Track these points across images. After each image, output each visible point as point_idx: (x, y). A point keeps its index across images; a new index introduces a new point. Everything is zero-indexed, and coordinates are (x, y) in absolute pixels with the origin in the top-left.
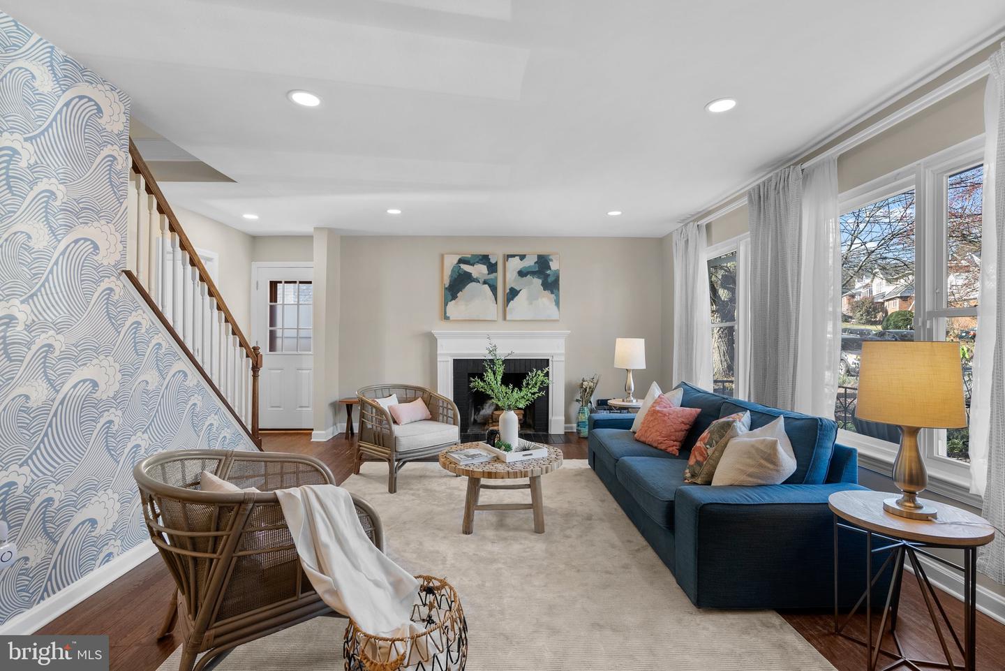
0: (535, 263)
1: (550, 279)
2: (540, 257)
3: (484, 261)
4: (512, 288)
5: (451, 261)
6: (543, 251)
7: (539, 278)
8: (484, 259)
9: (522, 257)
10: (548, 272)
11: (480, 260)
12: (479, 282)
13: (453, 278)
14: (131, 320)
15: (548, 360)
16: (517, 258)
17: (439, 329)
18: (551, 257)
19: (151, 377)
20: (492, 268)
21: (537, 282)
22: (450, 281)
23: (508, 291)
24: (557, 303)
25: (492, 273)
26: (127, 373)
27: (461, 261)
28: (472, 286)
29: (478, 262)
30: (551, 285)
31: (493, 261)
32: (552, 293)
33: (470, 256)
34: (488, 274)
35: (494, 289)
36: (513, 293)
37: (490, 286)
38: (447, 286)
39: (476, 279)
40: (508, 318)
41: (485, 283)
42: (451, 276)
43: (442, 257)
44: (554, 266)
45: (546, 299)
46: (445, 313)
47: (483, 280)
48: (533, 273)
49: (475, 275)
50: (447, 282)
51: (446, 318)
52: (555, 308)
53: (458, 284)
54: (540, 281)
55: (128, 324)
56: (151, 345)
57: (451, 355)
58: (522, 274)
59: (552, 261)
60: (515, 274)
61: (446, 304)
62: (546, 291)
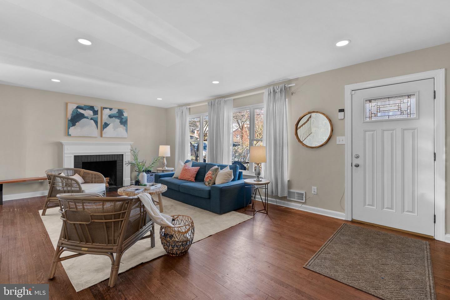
0: (117, 112)
1: (124, 120)
2: (119, 110)
3: (91, 109)
4: (105, 122)
5: (72, 107)
6: (121, 108)
7: (118, 119)
8: (91, 108)
9: (111, 109)
10: (123, 117)
12: (88, 118)
13: (73, 115)
15: (123, 155)
16: (108, 110)
17: (65, 140)
18: (124, 111)
20: (96, 113)
21: (118, 121)
22: (72, 117)
23: (104, 124)
24: (127, 130)
25: (95, 115)
27: (78, 107)
28: (84, 120)
29: (88, 109)
30: (124, 122)
31: (96, 109)
32: (124, 126)
33: (83, 106)
34: (93, 115)
35: (96, 122)
36: (106, 125)
37: (94, 121)
38: (70, 119)
39: (87, 117)
40: (104, 136)
41: (91, 119)
42: (72, 114)
43: (66, 104)
44: (125, 114)
45: (121, 130)
46: (68, 132)
47: (90, 118)
48: (116, 117)
49: (86, 115)
50: (69, 117)
51: (69, 135)
52: (125, 133)
53: (76, 118)
54: (119, 121)
57: (72, 154)
58: (110, 116)
59: (124, 112)
60: (107, 116)
61: (69, 128)
62: (122, 125)
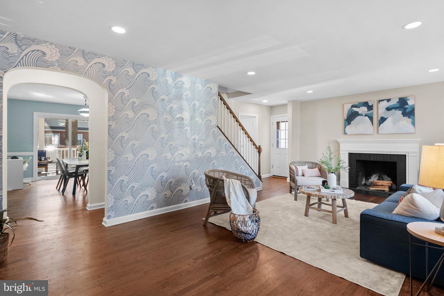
0: (397, 102)
1: (407, 111)
2: (400, 99)
3: (365, 105)
4: (382, 117)
5: (347, 107)
6: (402, 95)
7: (400, 110)
8: (366, 104)
9: (389, 100)
10: (407, 106)
11: (363, 105)
12: (363, 115)
13: (349, 115)
14: (219, 138)
15: (406, 155)
16: (386, 101)
17: (341, 139)
18: (408, 98)
19: (224, 153)
20: (370, 108)
21: (399, 113)
22: (347, 117)
23: (380, 119)
24: (413, 124)
25: (370, 110)
26: (218, 151)
27: (353, 106)
28: (358, 118)
29: (362, 106)
30: (409, 113)
31: (370, 104)
32: (409, 118)
33: (357, 103)
34: (368, 111)
35: (371, 118)
36: (383, 120)
37: (369, 117)
38: (345, 119)
39: (361, 114)
40: (380, 132)
41: (366, 115)
42: (348, 114)
43: (343, 105)
44: (410, 103)
45: (406, 122)
46: (345, 131)
47: (365, 114)
48: (395, 108)
49: (360, 113)
50: (346, 117)
51: (345, 133)
52: (412, 126)
53: (351, 117)
54: (401, 112)
55: (218, 139)
56: (224, 144)
57: (347, 151)
58: (388, 109)
59: (409, 100)
60: (384, 109)
61: (345, 127)
62: (405, 118)
